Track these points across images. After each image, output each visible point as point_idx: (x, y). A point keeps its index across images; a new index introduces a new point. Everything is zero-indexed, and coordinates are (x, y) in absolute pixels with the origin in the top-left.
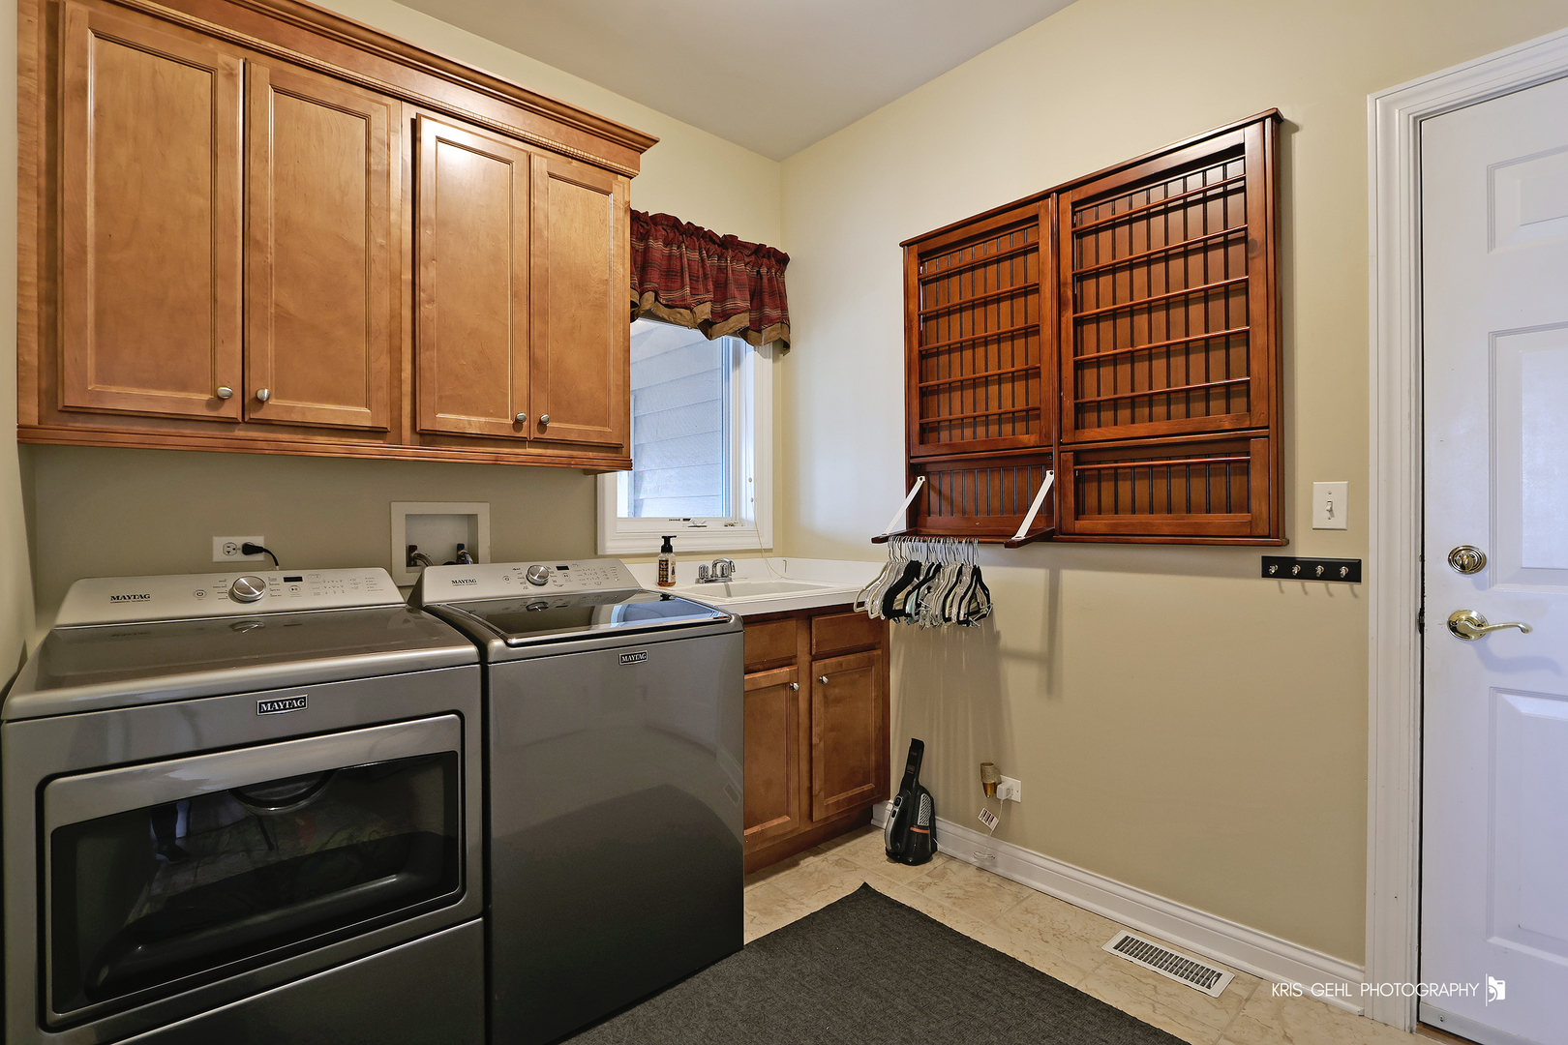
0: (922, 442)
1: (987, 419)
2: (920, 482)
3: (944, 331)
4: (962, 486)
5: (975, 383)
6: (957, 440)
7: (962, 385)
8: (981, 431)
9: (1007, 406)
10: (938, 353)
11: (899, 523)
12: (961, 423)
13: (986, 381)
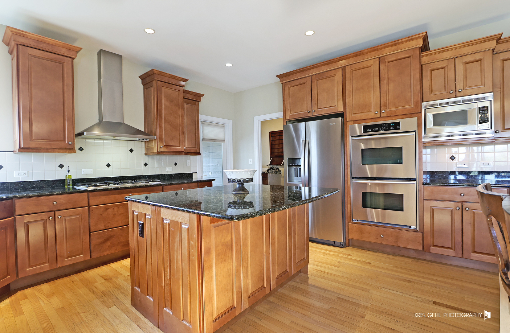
0: (272, 154)
1: (278, 152)
2: (271, 159)
3: (274, 142)
4: (276, 159)
5: (277, 148)
6: (275, 154)
7: (276, 148)
8: (278, 153)
9: (281, 151)
10: (273, 144)
11: (269, 163)
12: (276, 152)
13: (278, 148)
